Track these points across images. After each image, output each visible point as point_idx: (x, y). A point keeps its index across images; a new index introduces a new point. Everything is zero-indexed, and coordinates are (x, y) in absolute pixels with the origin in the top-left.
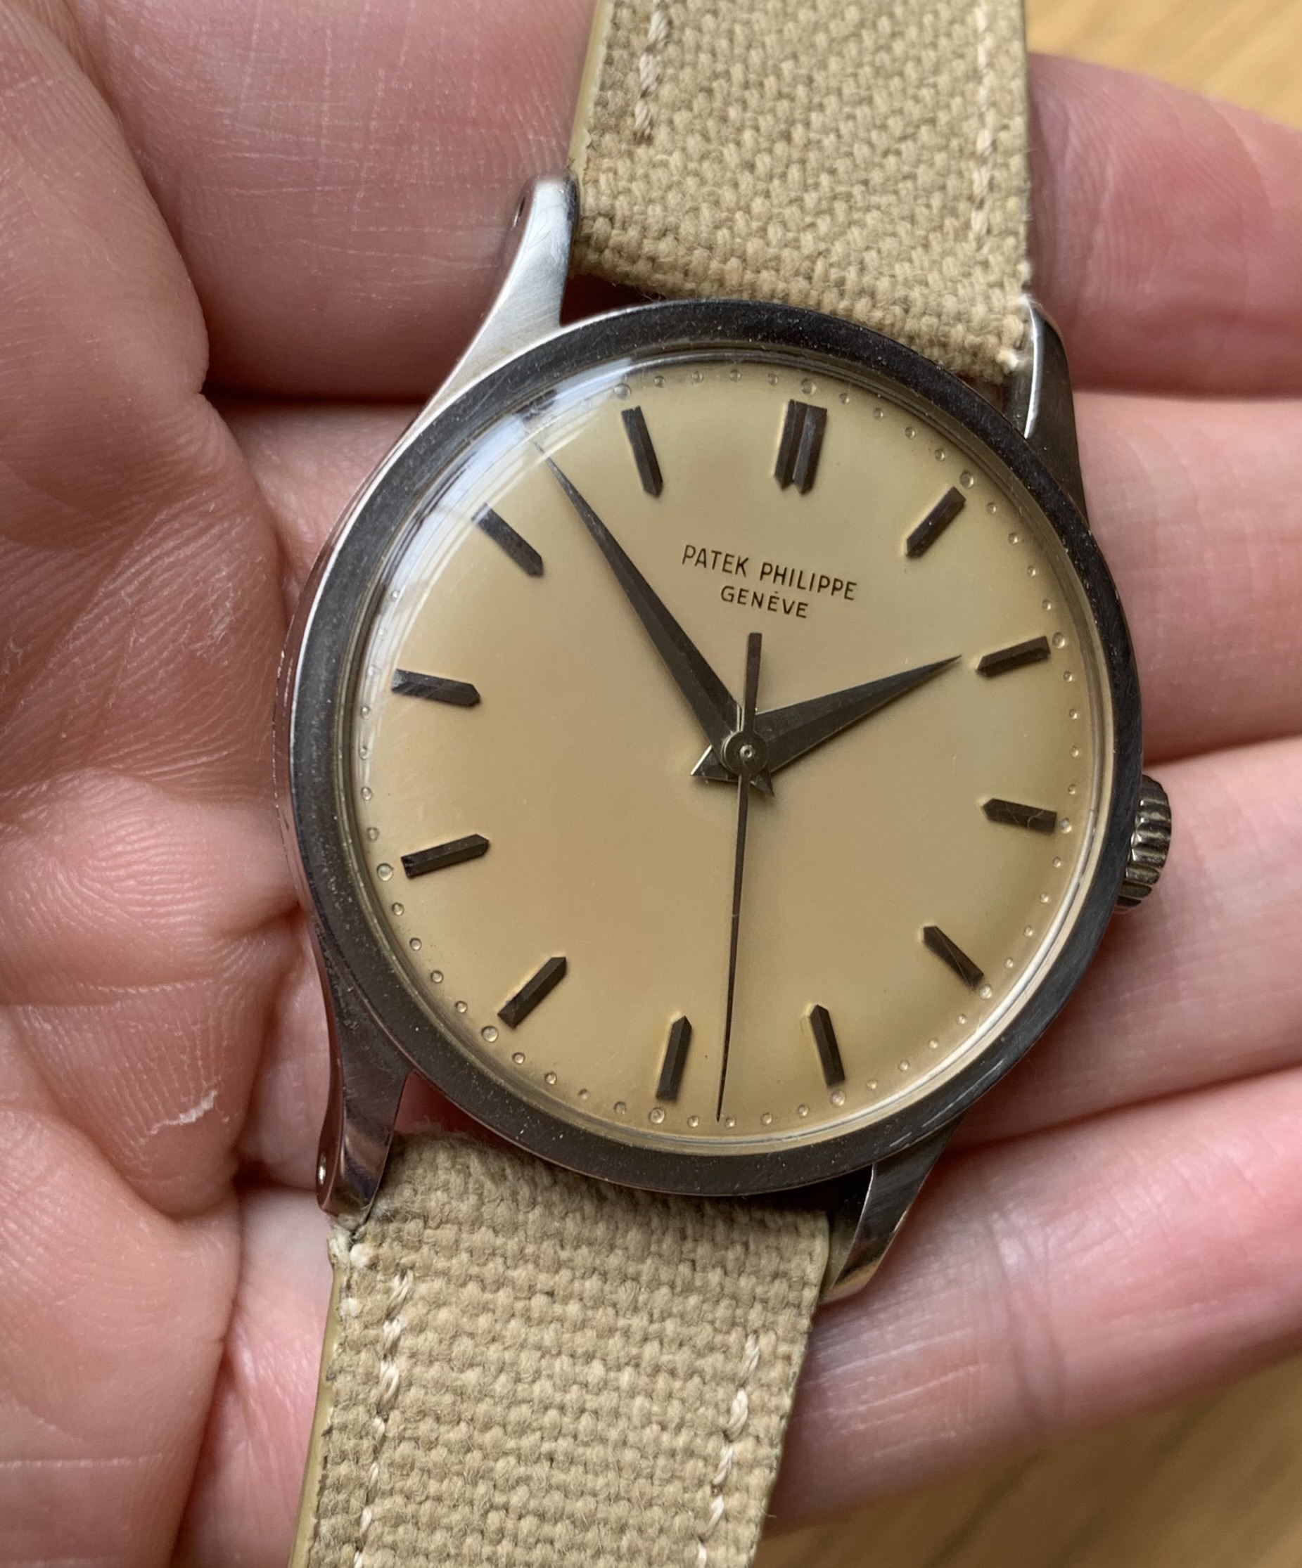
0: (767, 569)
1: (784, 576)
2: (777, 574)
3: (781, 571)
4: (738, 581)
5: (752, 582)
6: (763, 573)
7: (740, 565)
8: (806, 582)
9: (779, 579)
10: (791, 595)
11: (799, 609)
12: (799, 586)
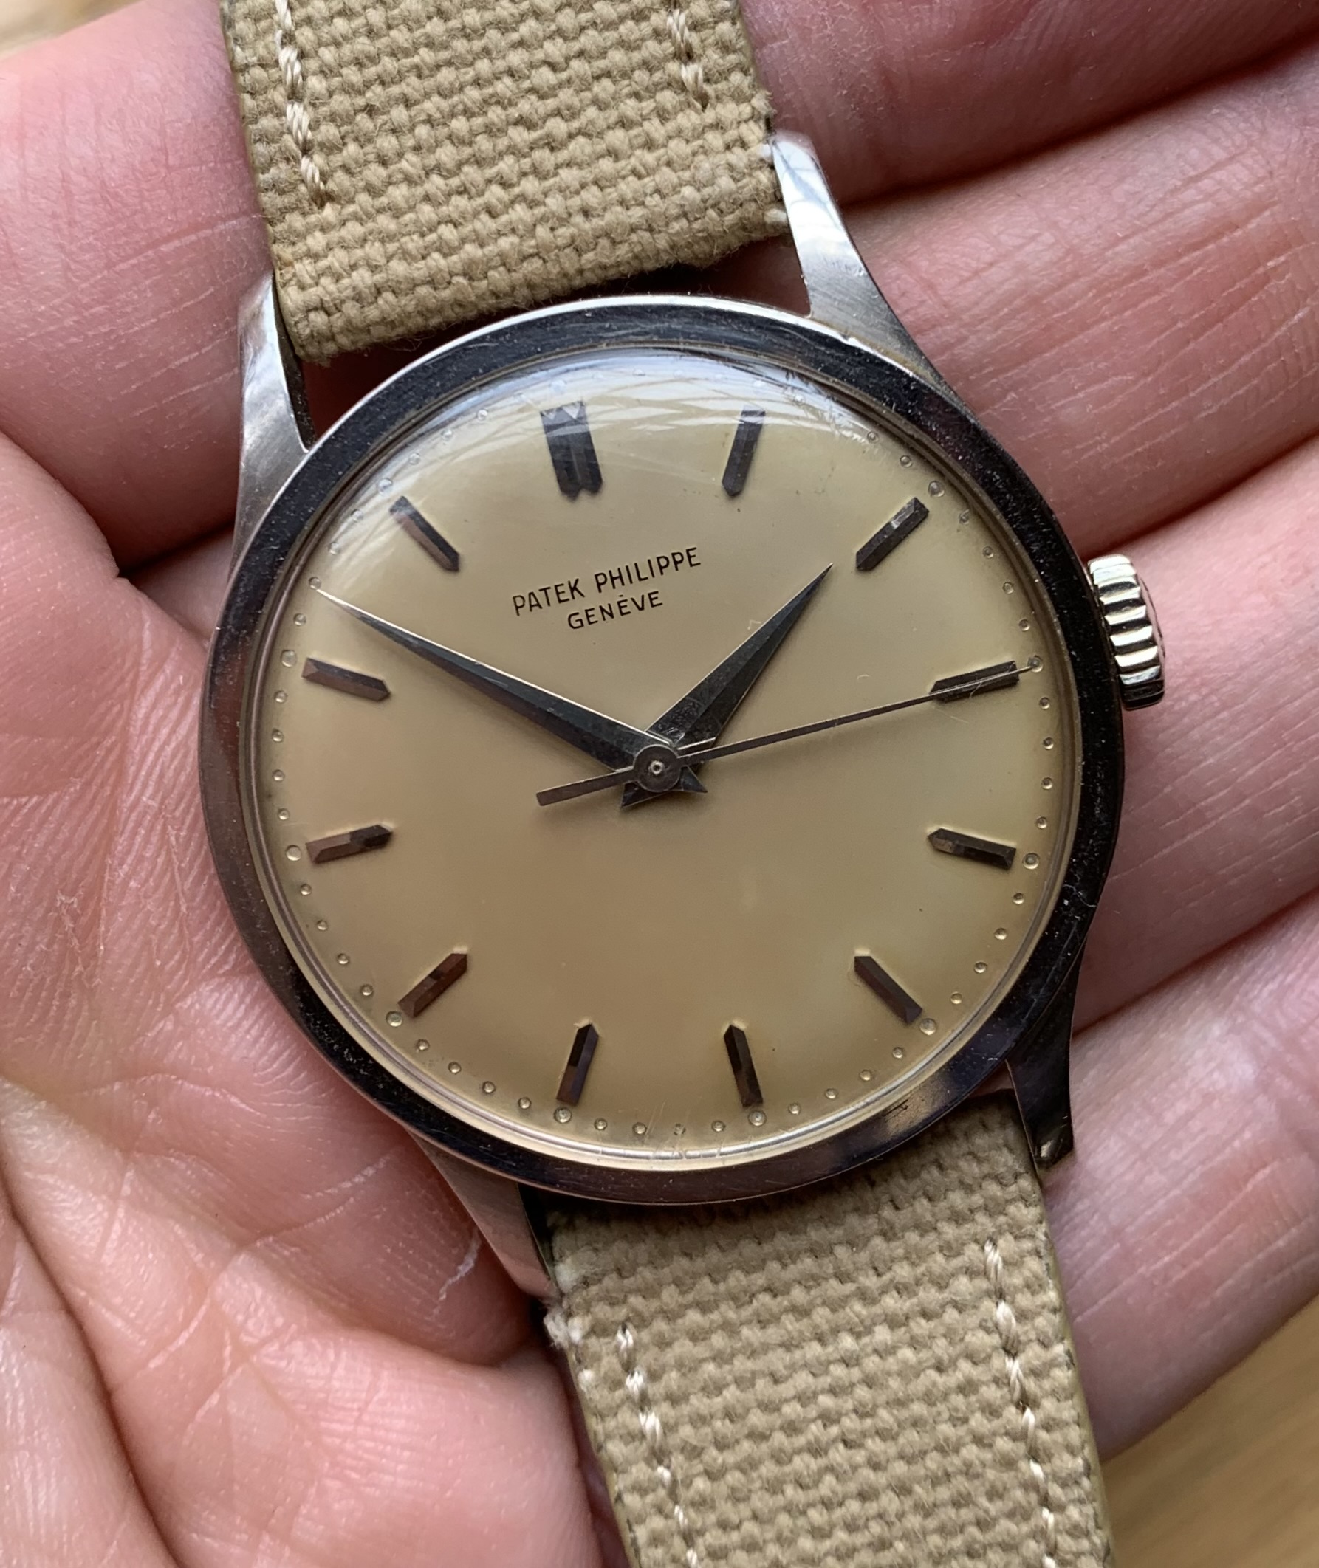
0: (601, 579)
1: (620, 577)
2: (613, 579)
3: (615, 574)
4: (579, 606)
5: (593, 599)
6: (599, 585)
7: (573, 589)
8: (645, 573)
9: (617, 582)
10: (636, 591)
11: (651, 600)
12: (640, 579)
